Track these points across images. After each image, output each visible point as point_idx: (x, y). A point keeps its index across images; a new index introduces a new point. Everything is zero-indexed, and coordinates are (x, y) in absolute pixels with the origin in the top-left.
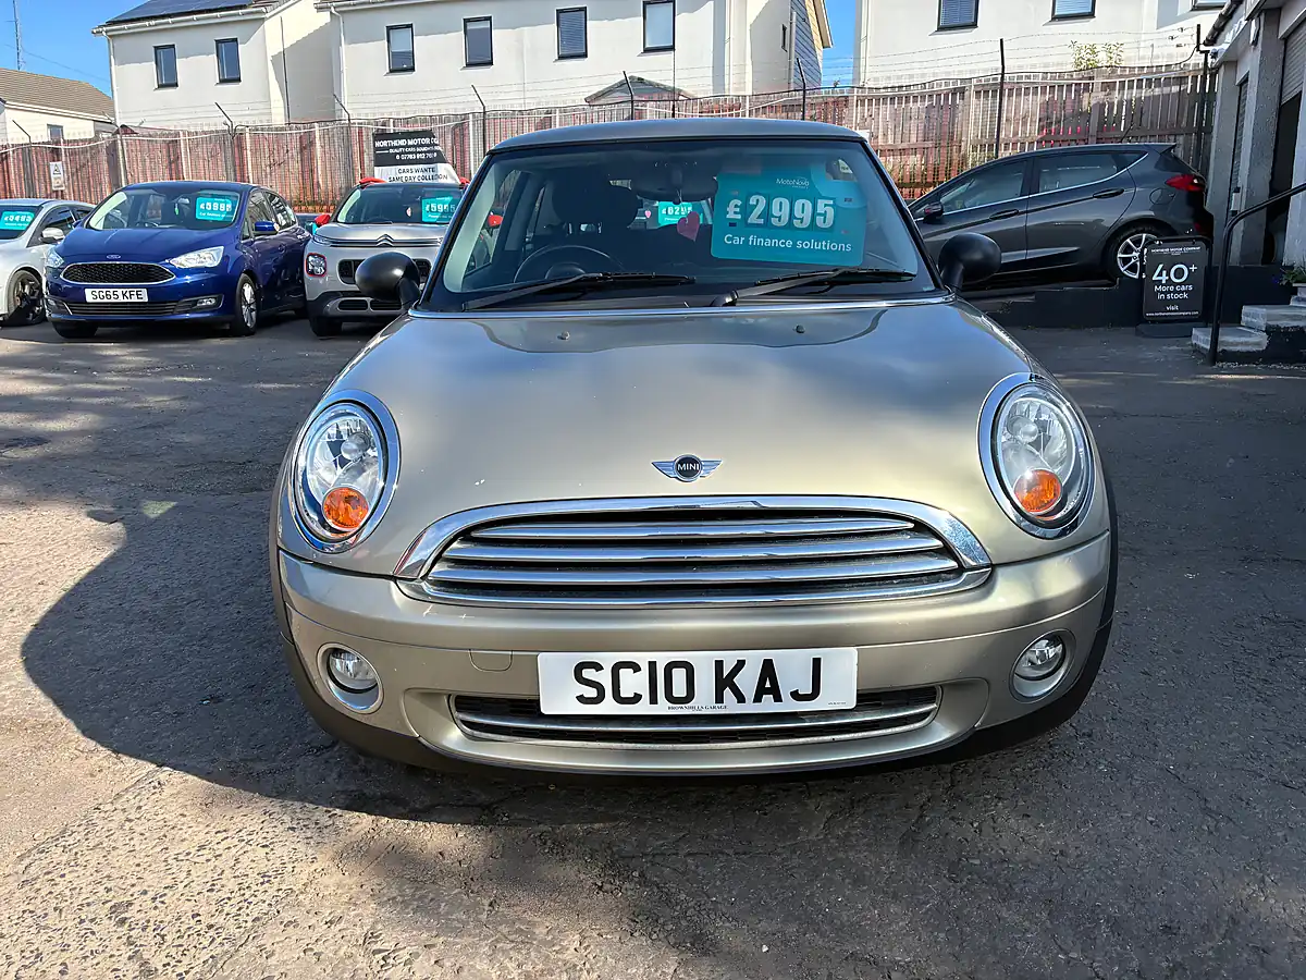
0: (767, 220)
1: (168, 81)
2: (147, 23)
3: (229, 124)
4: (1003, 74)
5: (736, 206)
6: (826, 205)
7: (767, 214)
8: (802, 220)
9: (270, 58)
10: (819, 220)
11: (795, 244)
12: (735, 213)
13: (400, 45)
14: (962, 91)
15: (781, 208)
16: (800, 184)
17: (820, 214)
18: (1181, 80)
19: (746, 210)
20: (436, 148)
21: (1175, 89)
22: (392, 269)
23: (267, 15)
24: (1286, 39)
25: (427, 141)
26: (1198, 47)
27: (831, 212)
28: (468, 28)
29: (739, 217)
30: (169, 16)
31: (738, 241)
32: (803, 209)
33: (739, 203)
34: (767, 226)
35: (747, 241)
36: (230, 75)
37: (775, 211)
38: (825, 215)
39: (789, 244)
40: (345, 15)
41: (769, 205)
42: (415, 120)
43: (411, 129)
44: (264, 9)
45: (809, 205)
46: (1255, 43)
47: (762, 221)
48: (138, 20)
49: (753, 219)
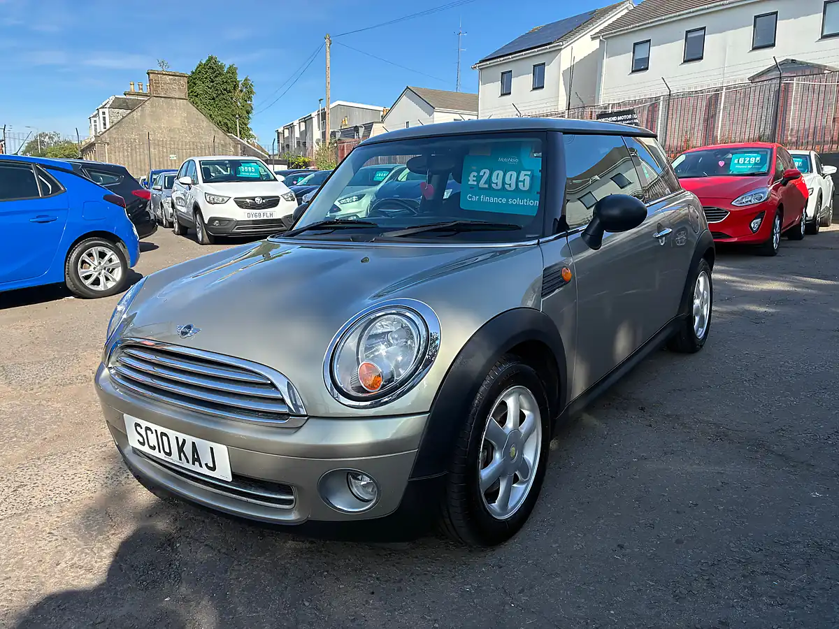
0: (490, 186)
1: (506, 92)
2: (499, 60)
3: (519, 114)
5: (474, 176)
6: (525, 175)
7: (489, 181)
8: (510, 185)
9: (561, 72)
10: (520, 184)
11: (507, 201)
12: (473, 181)
13: (641, 54)
15: (497, 177)
16: (513, 160)
17: (521, 181)
19: (479, 179)
20: (635, 121)
23: (563, 47)
25: (630, 116)
27: (528, 179)
28: (689, 36)
29: (475, 183)
30: (511, 54)
31: (475, 198)
32: (511, 177)
33: (475, 174)
34: (490, 190)
35: (480, 199)
36: (538, 85)
37: (494, 179)
38: (524, 181)
39: (504, 200)
40: (609, 40)
41: (491, 175)
42: (624, 104)
43: (622, 110)
44: (561, 43)
45: (515, 174)
47: (487, 186)
48: (495, 58)
49: (482, 184)
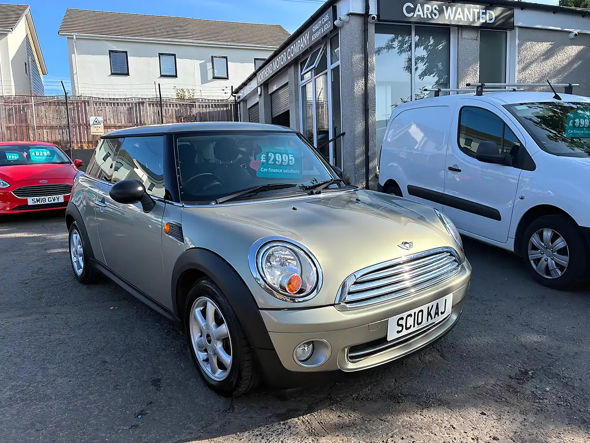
0: (275, 162)
4: (161, 98)
7: (275, 160)
8: (285, 162)
10: (290, 162)
11: (283, 171)
12: (264, 159)
14: (143, 103)
16: (284, 148)
18: (226, 106)
19: (268, 158)
21: (225, 109)
22: (137, 187)
24: (271, 94)
26: (232, 94)
29: (265, 161)
31: (265, 170)
32: (285, 158)
33: (265, 156)
34: (274, 165)
35: (268, 170)
37: (277, 159)
38: (292, 160)
39: (281, 171)
41: (275, 156)
46: (260, 95)
47: (273, 163)
